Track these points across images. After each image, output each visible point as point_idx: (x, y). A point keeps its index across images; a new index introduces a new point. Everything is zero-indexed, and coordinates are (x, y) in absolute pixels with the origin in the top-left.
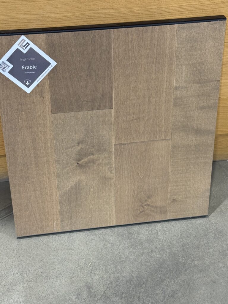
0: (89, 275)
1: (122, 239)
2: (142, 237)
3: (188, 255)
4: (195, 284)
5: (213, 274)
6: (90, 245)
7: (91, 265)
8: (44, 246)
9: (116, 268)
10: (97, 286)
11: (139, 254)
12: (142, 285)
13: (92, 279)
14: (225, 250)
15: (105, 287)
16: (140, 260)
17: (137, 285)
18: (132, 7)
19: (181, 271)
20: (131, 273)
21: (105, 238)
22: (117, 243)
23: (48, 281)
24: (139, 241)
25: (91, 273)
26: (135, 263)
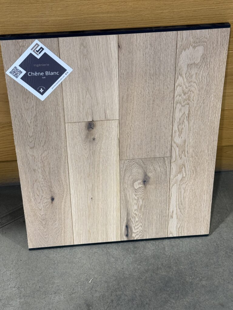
0: (89, 292)
1: (127, 253)
2: (148, 252)
3: (196, 274)
5: (222, 296)
6: (93, 258)
8: (45, 258)
9: (118, 285)
10: (97, 304)
12: (145, 305)
15: (106, 306)
16: (145, 277)
17: (140, 305)
18: (141, 11)
19: (188, 291)
20: (134, 291)
21: (109, 252)
22: (121, 258)
23: (46, 297)
24: (145, 256)
25: (92, 290)
26: (139, 281)
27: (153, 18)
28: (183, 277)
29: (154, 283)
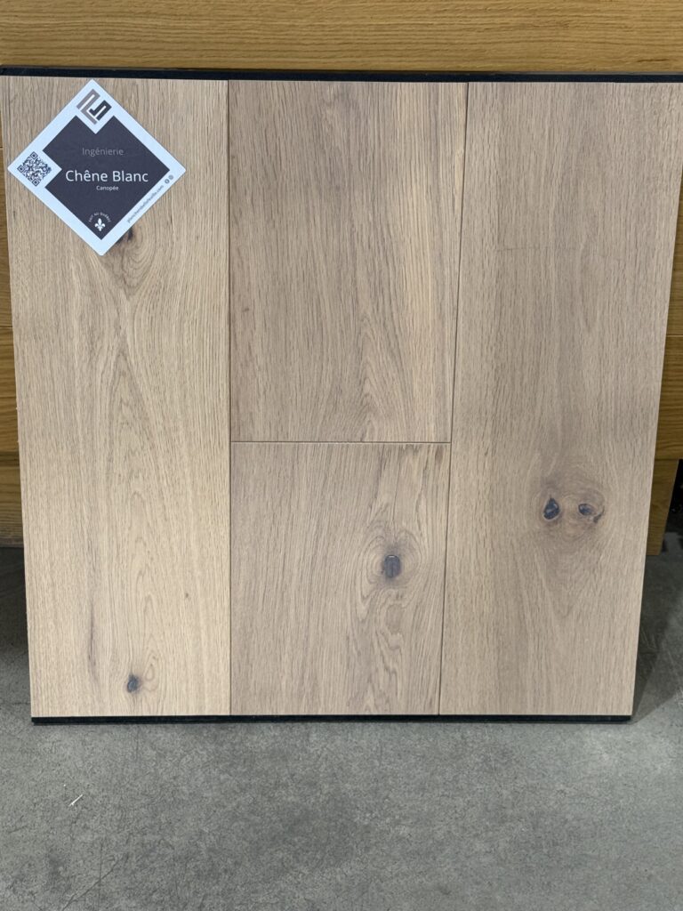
0: (66, 830)
1: (195, 740)
3: (386, 806)
4: (382, 891)
5: (449, 869)
6: (93, 746)
7: (81, 802)
9: (153, 818)
10: (81, 862)
11: (236, 789)
12: (221, 874)
13: (73, 839)
14: (504, 805)
15: (106, 867)
16: (234, 804)
17: (205, 874)
18: (234, 16)
19: (352, 849)
20: (196, 838)
22: (176, 751)
24: (247, 752)
25: (74, 825)
26: (215, 811)
27: (270, 41)
29: (258, 819)
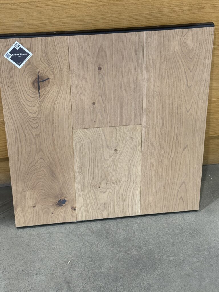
0: (68, 272)
1: (100, 239)
2: (120, 237)
3: (164, 252)
4: (170, 278)
5: (188, 269)
6: (69, 244)
7: (71, 263)
8: (25, 246)
9: (94, 265)
10: (76, 281)
11: (117, 252)
12: (120, 279)
14: (199, 246)
15: (84, 282)
16: (118, 257)
17: (115, 280)
18: (102, 14)
19: (157, 266)
20: (109, 269)
21: (84, 238)
22: (95, 243)
23: (29, 278)
24: (117, 240)
25: (70, 270)
26: (112, 260)
28: (152, 255)
29: (126, 261)
